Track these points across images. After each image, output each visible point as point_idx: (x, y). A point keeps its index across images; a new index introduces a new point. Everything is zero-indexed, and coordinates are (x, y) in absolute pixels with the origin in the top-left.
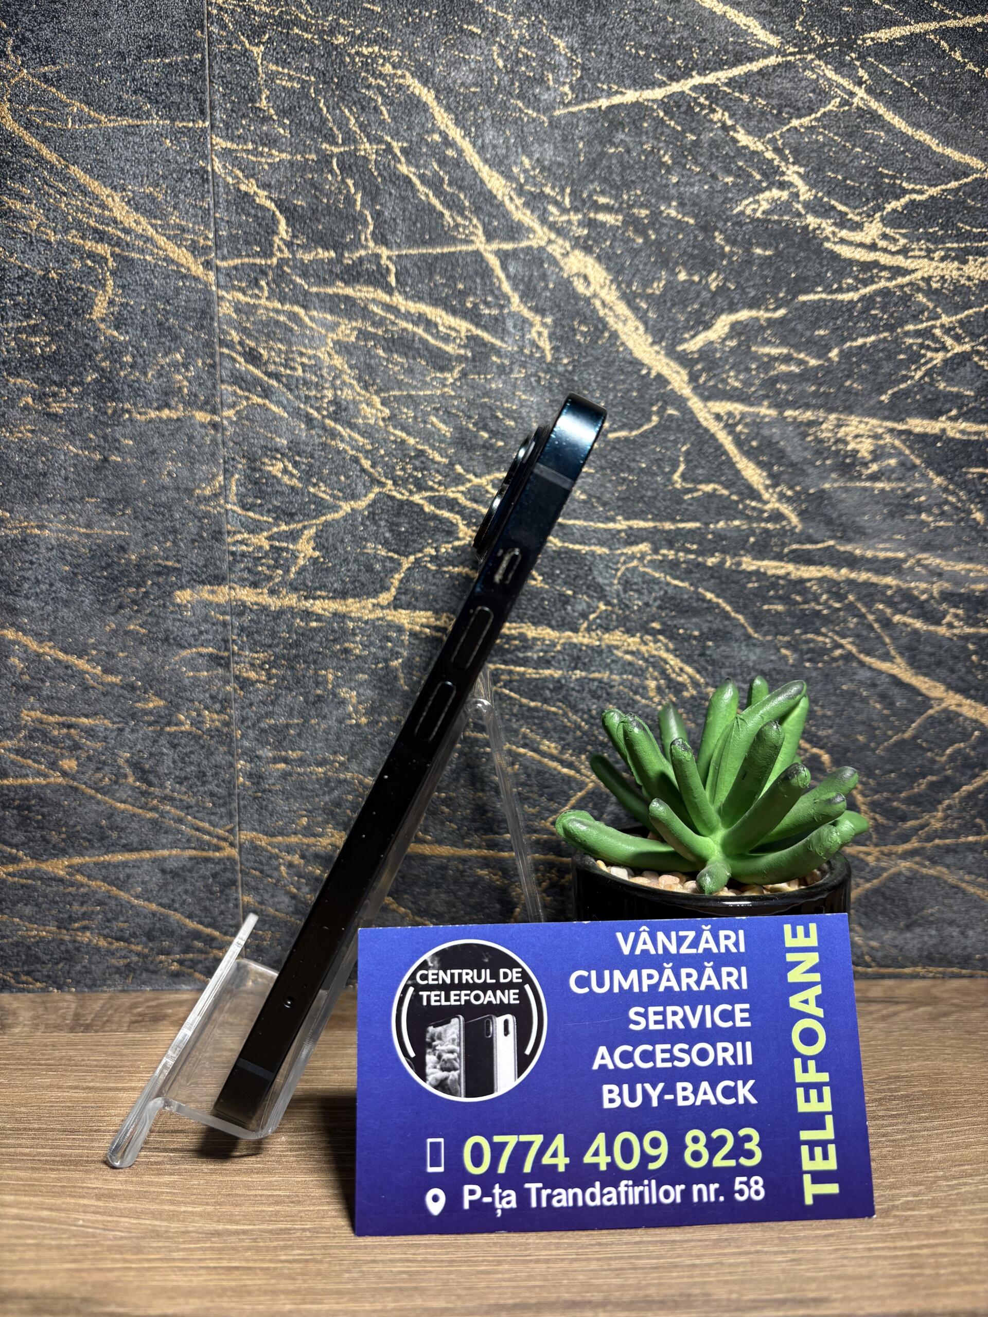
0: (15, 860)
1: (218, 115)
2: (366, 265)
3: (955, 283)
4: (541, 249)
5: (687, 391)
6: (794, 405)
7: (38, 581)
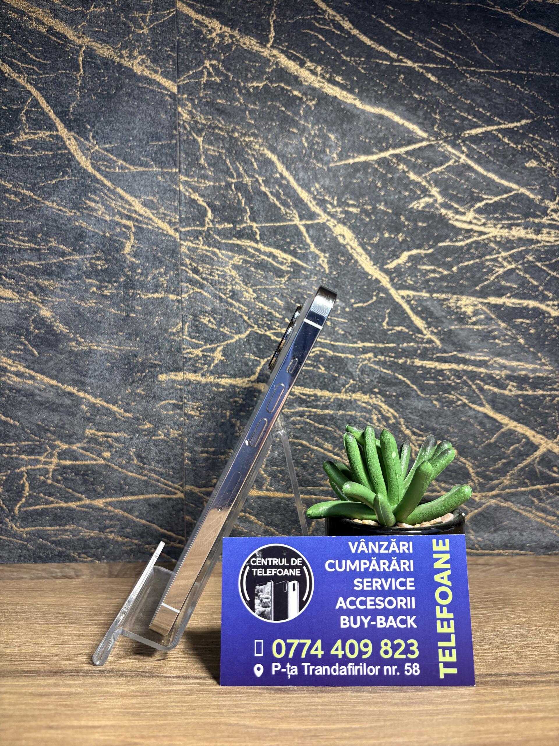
0: (80, 499)
1: (182, 166)
2: (246, 231)
3: (507, 238)
4: (324, 224)
5: (388, 286)
6: (437, 292)
7: (95, 370)
